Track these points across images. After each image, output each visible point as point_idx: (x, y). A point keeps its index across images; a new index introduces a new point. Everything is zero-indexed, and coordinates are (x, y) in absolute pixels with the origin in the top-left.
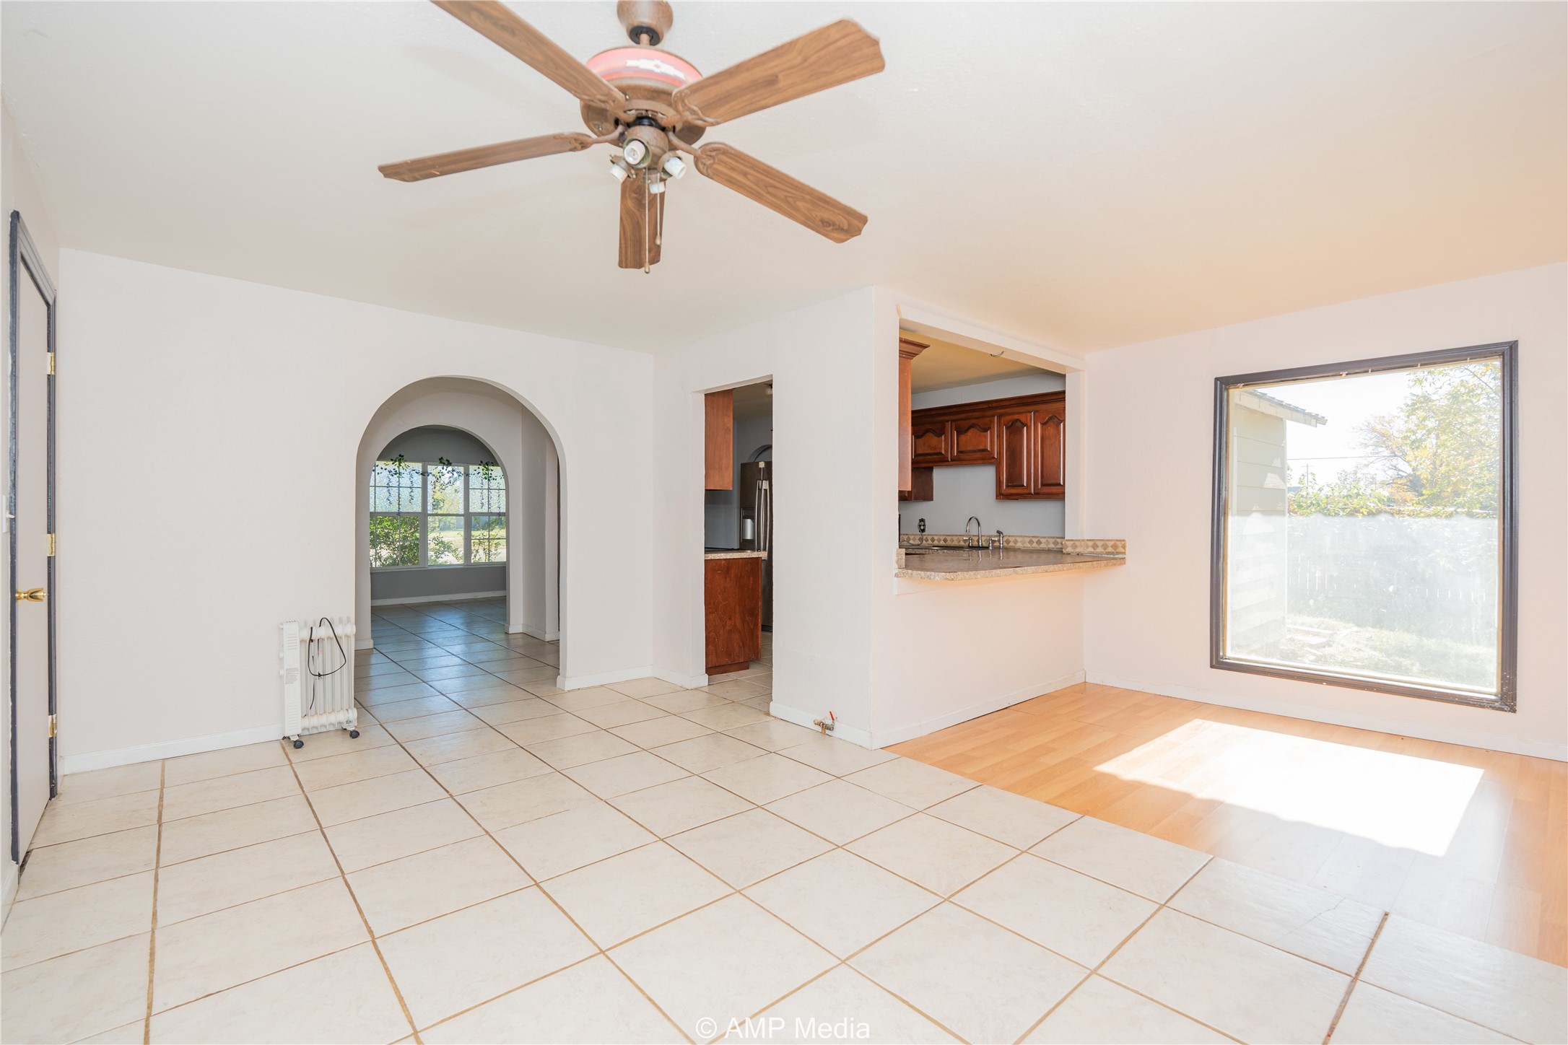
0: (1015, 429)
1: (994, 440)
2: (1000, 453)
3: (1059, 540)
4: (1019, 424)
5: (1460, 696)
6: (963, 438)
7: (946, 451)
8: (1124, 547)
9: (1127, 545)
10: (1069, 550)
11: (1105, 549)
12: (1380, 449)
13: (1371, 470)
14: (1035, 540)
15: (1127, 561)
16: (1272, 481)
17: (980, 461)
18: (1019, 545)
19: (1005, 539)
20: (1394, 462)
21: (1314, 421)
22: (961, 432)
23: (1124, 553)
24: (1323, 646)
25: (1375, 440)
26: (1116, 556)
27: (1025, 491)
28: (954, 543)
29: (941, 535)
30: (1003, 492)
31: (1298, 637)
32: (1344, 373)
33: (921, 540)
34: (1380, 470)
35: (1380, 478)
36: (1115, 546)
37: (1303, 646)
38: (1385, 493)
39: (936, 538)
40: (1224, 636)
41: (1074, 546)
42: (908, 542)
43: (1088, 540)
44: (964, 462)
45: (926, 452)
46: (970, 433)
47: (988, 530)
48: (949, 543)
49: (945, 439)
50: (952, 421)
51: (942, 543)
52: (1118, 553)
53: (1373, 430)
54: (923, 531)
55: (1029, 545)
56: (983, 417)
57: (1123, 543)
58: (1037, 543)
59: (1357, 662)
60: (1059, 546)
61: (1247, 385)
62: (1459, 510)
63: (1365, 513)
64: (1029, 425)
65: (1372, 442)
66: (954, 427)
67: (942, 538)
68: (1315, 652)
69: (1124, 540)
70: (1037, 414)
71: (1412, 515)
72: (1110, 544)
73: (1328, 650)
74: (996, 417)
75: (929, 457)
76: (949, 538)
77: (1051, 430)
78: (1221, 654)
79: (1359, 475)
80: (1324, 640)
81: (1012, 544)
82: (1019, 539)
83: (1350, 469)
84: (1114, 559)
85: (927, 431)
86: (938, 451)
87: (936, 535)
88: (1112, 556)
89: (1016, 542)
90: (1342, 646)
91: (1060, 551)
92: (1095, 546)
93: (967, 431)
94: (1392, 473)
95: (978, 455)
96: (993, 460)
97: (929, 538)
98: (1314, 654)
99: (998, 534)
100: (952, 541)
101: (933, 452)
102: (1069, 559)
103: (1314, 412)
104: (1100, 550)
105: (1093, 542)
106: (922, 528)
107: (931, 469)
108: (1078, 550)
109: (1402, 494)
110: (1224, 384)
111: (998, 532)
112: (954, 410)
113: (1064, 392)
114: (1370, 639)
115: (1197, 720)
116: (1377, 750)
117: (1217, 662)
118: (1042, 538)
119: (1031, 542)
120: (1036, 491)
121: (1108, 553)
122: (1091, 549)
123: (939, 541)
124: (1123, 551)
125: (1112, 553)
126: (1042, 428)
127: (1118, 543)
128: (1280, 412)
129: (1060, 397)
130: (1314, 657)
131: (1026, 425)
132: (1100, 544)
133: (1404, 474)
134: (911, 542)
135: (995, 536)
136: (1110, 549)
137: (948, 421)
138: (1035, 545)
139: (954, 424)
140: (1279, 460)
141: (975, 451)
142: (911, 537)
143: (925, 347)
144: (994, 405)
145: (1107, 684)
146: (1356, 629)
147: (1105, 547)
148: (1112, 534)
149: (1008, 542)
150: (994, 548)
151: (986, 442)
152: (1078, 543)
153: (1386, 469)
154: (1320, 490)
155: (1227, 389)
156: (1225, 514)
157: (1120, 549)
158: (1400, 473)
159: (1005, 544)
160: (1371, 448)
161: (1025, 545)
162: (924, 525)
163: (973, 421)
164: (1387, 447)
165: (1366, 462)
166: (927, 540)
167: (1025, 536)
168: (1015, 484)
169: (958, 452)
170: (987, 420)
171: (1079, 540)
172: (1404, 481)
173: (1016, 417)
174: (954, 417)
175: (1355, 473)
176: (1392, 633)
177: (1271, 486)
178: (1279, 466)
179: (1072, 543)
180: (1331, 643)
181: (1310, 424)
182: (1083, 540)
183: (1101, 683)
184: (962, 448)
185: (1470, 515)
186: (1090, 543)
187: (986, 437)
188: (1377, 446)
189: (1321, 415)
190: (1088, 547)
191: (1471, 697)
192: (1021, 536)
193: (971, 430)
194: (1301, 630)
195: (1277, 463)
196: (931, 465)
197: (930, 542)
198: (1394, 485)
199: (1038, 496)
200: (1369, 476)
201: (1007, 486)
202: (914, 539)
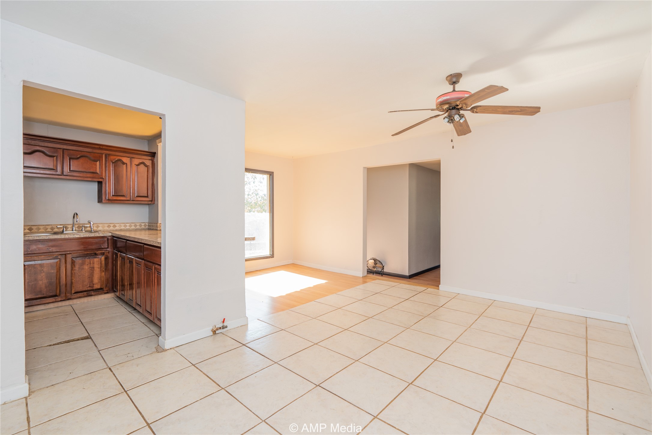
0: (117, 163)
1: (103, 168)
4: (121, 162)
17: (90, 179)
27: (125, 199)
30: (110, 198)
44: (76, 178)
46: (82, 160)
50: (64, 149)
55: (107, 228)
56: (93, 152)
64: (128, 164)
66: (66, 154)
70: (132, 159)
74: (104, 155)
75: (40, 170)
86: (48, 167)
93: (78, 158)
95: (89, 175)
96: (101, 180)
118: (117, 224)
119: (109, 226)
120: (133, 199)
126: (136, 167)
131: (125, 164)
137: (60, 149)
139: (66, 151)
141: (86, 172)
144: (104, 148)
151: (96, 168)
161: (105, 228)
167: (104, 223)
168: (118, 195)
169: (70, 170)
173: (120, 158)
174: (67, 147)
184: (74, 169)
187: (96, 165)
192: (102, 223)
199: (134, 201)
201: (113, 195)
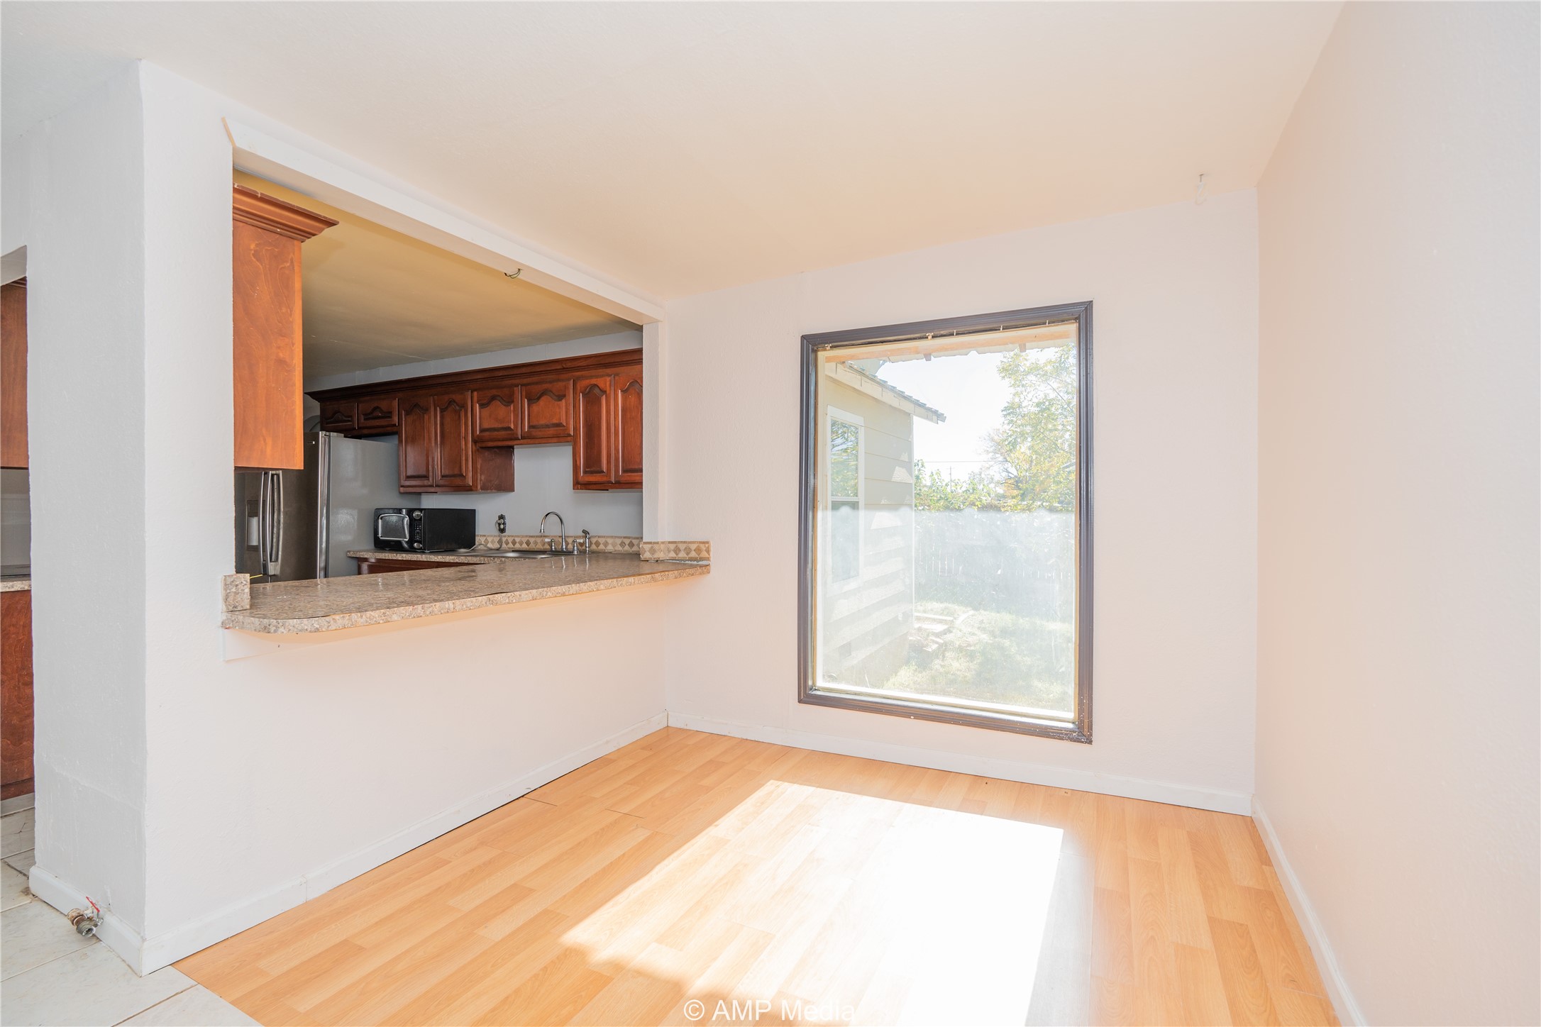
0: (593, 398)
1: (569, 412)
2: (576, 429)
3: (634, 541)
4: (596, 391)
5: (1040, 727)
6: (535, 408)
7: (516, 426)
8: (708, 551)
9: (712, 549)
10: (647, 555)
11: (688, 554)
12: (997, 455)
13: (991, 472)
14: (627, 541)
15: (712, 568)
16: (900, 474)
17: (555, 440)
18: (610, 548)
19: (594, 540)
20: (1006, 466)
21: (935, 418)
22: (533, 399)
23: (708, 559)
24: (945, 632)
25: (994, 448)
26: (700, 563)
27: (605, 479)
28: (537, 546)
29: (523, 537)
30: (580, 480)
31: (925, 626)
32: (930, 335)
33: (500, 542)
34: (997, 472)
35: (997, 478)
36: (698, 550)
37: (928, 635)
38: (1000, 491)
39: (517, 540)
40: (814, 661)
41: (653, 551)
42: (486, 546)
43: (670, 542)
44: (537, 441)
45: (493, 426)
46: (543, 401)
47: (573, 529)
48: (532, 547)
49: (514, 411)
50: (521, 385)
51: (525, 546)
52: (702, 559)
53: (993, 440)
54: (502, 531)
55: (620, 548)
56: (559, 380)
57: (707, 545)
58: (629, 545)
59: (971, 646)
60: (635, 549)
61: (835, 347)
62: (1044, 504)
63: (980, 506)
64: (608, 392)
65: (991, 449)
66: (524, 393)
67: (525, 540)
68: (938, 640)
69: (708, 543)
70: (617, 378)
71: (1013, 509)
72: (693, 547)
73: (949, 637)
74: (571, 381)
75: (496, 433)
76: (532, 540)
77: (632, 399)
78: (810, 683)
79: (983, 476)
80: (946, 627)
81: (602, 547)
82: (610, 541)
83: (977, 471)
84: (695, 566)
85: (493, 398)
86: (505, 425)
87: (518, 536)
88: (695, 563)
89: (606, 544)
90: (960, 631)
91: (637, 555)
92: (677, 550)
93: (539, 398)
94: (1004, 474)
95: (552, 431)
96: (569, 438)
97: (510, 540)
98: (937, 643)
99: (584, 534)
100: (536, 543)
101: (500, 426)
102: (646, 568)
103: (935, 407)
104: (682, 555)
105: (675, 545)
106: (502, 526)
107: (509, 450)
108: (656, 556)
109: (1011, 491)
110: (812, 344)
111: (584, 532)
112: (524, 370)
113: (640, 351)
114: (982, 622)
115: (772, 781)
116: (958, 811)
117: (807, 696)
118: (634, 538)
119: (622, 544)
120: (617, 479)
121: (691, 559)
122: (672, 555)
123: (521, 543)
124: (707, 556)
125: (695, 559)
126: (622, 396)
127: (702, 546)
128: (907, 407)
129: (636, 357)
130: (937, 645)
131: (604, 392)
132: (682, 547)
133: (1012, 476)
134: (490, 545)
135: (579, 537)
136: (693, 554)
137: (517, 386)
138: (627, 548)
139: (524, 388)
140: (907, 454)
141: (547, 426)
142: (490, 539)
143: (330, 223)
144: (569, 365)
145: (691, 729)
146: (972, 612)
147: (688, 551)
148: (694, 534)
149: (597, 544)
150: (582, 552)
151: (561, 414)
152: (656, 547)
153: (1001, 471)
154: (947, 485)
155: (815, 352)
156: (814, 508)
157: (704, 554)
158: (1010, 475)
159: (594, 547)
160: (991, 454)
161: (616, 549)
162: (504, 524)
163: (545, 386)
164: (1001, 454)
165: (988, 466)
166: (507, 543)
167: (616, 537)
168: (594, 469)
169: (530, 427)
170: (561, 384)
171: (658, 543)
172: (1012, 481)
173: (594, 381)
174: (525, 381)
175: (980, 475)
176: (998, 615)
177: (898, 480)
178: (907, 460)
179: (650, 546)
180: (951, 629)
181: (931, 420)
182: (663, 543)
183: (685, 728)
184: (534, 423)
185: (1052, 510)
186: (672, 547)
187: (561, 407)
188: (995, 453)
189: (940, 411)
190: (669, 551)
191: (1052, 728)
192: (612, 537)
193: (543, 398)
194: (930, 618)
195: (905, 457)
196: (510, 443)
197: (511, 545)
198: (1006, 484)
199: (620, 485)
200: (989, 476)
201: (585, 472)
202: (493, 542)
